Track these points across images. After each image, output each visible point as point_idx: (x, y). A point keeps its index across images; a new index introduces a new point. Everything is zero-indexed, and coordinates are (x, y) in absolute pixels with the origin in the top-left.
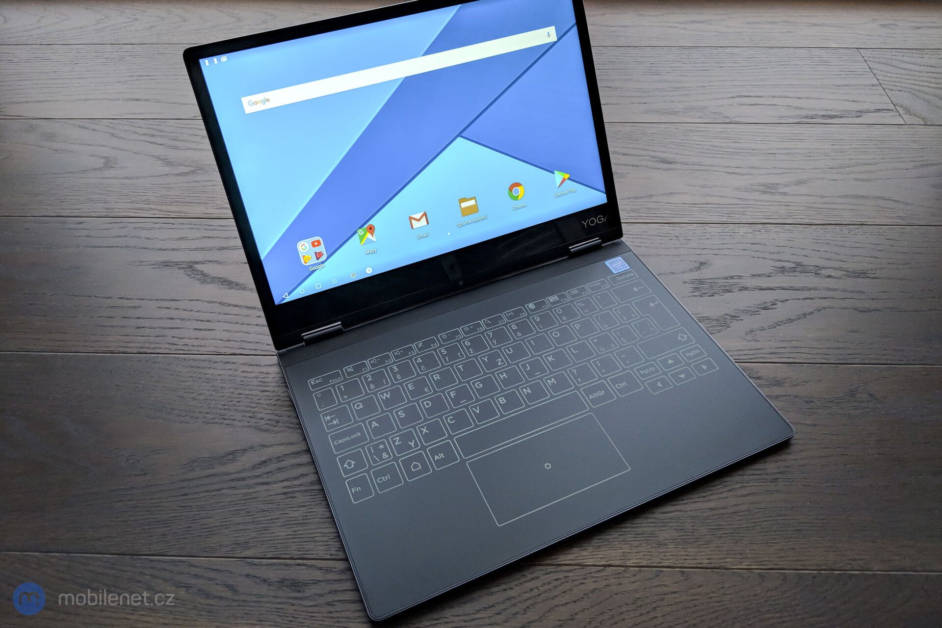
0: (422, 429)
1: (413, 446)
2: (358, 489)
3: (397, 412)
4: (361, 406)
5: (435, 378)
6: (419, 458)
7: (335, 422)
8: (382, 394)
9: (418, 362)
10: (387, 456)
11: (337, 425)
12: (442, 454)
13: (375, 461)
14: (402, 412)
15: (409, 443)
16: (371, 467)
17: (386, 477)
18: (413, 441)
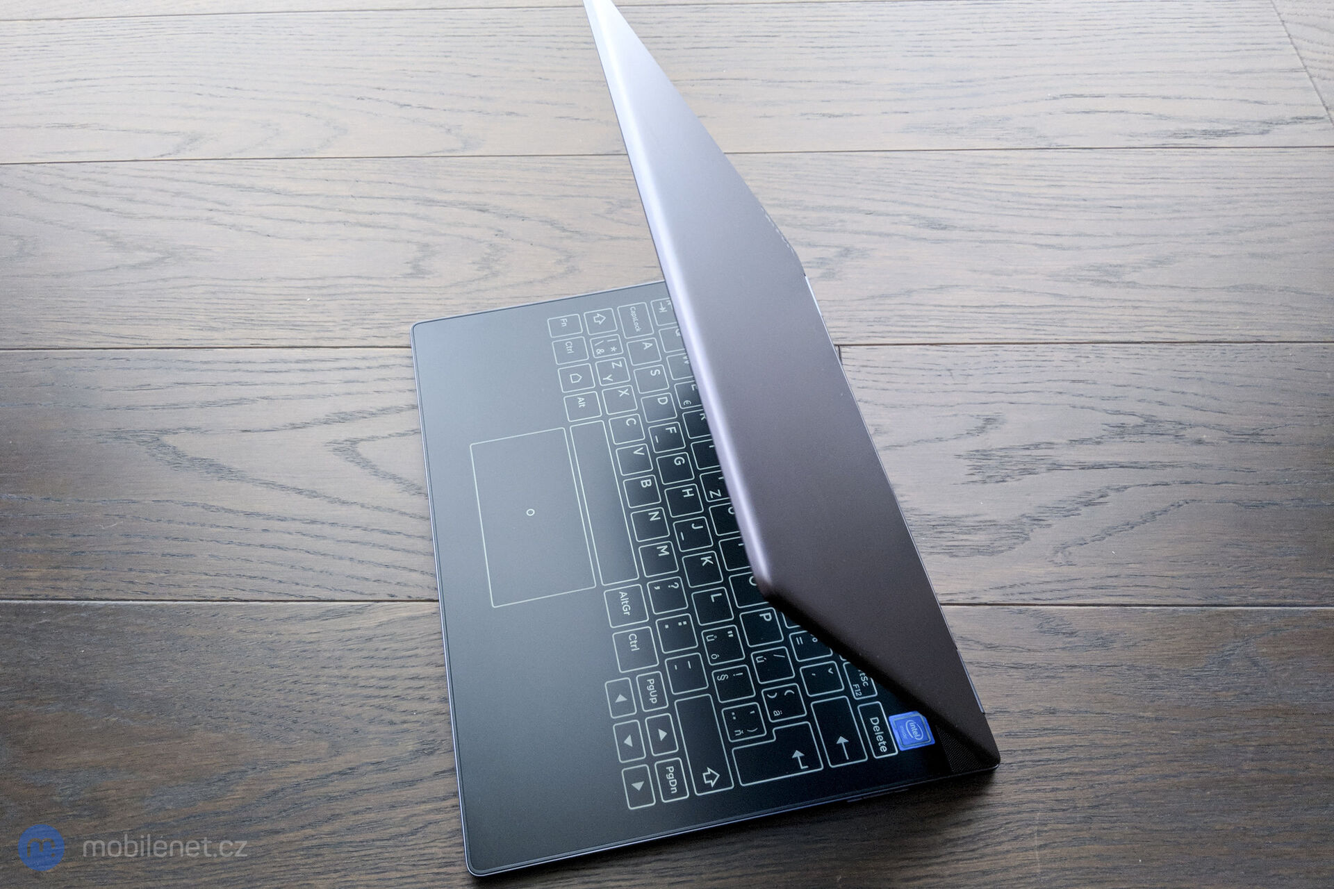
0: (627, 390)
1: (604, 379)
2: (564, 325)
3: (660, 368)
10: (599, 353)
12: (584, 405)
13: (595, 342)
14: (659, 374)
15: (611, 376)
17: (571, 350)
18: (612, 380)
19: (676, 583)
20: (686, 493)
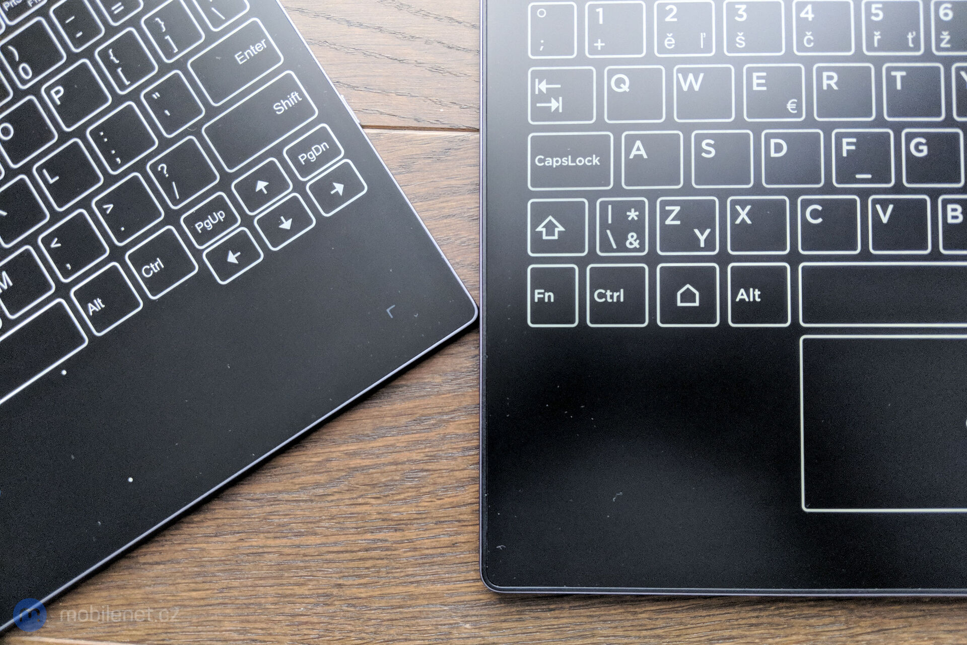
0: (738, 208)
1: (702, 245)
2: (550, 296)
3: (699, 139)
4: (625, 88)
5: (825, 82)
6: (703, 280)
7: (554, 105)
8: (685, 73)
9: (803, 15)
10: (636, 244)
11: (555, 115)
12: (757, 293)
13: (606, 247)
14: (712, 142)
15: (697, 231)
16: (592, 257)
17: (616, 295)
18: (708, 231)
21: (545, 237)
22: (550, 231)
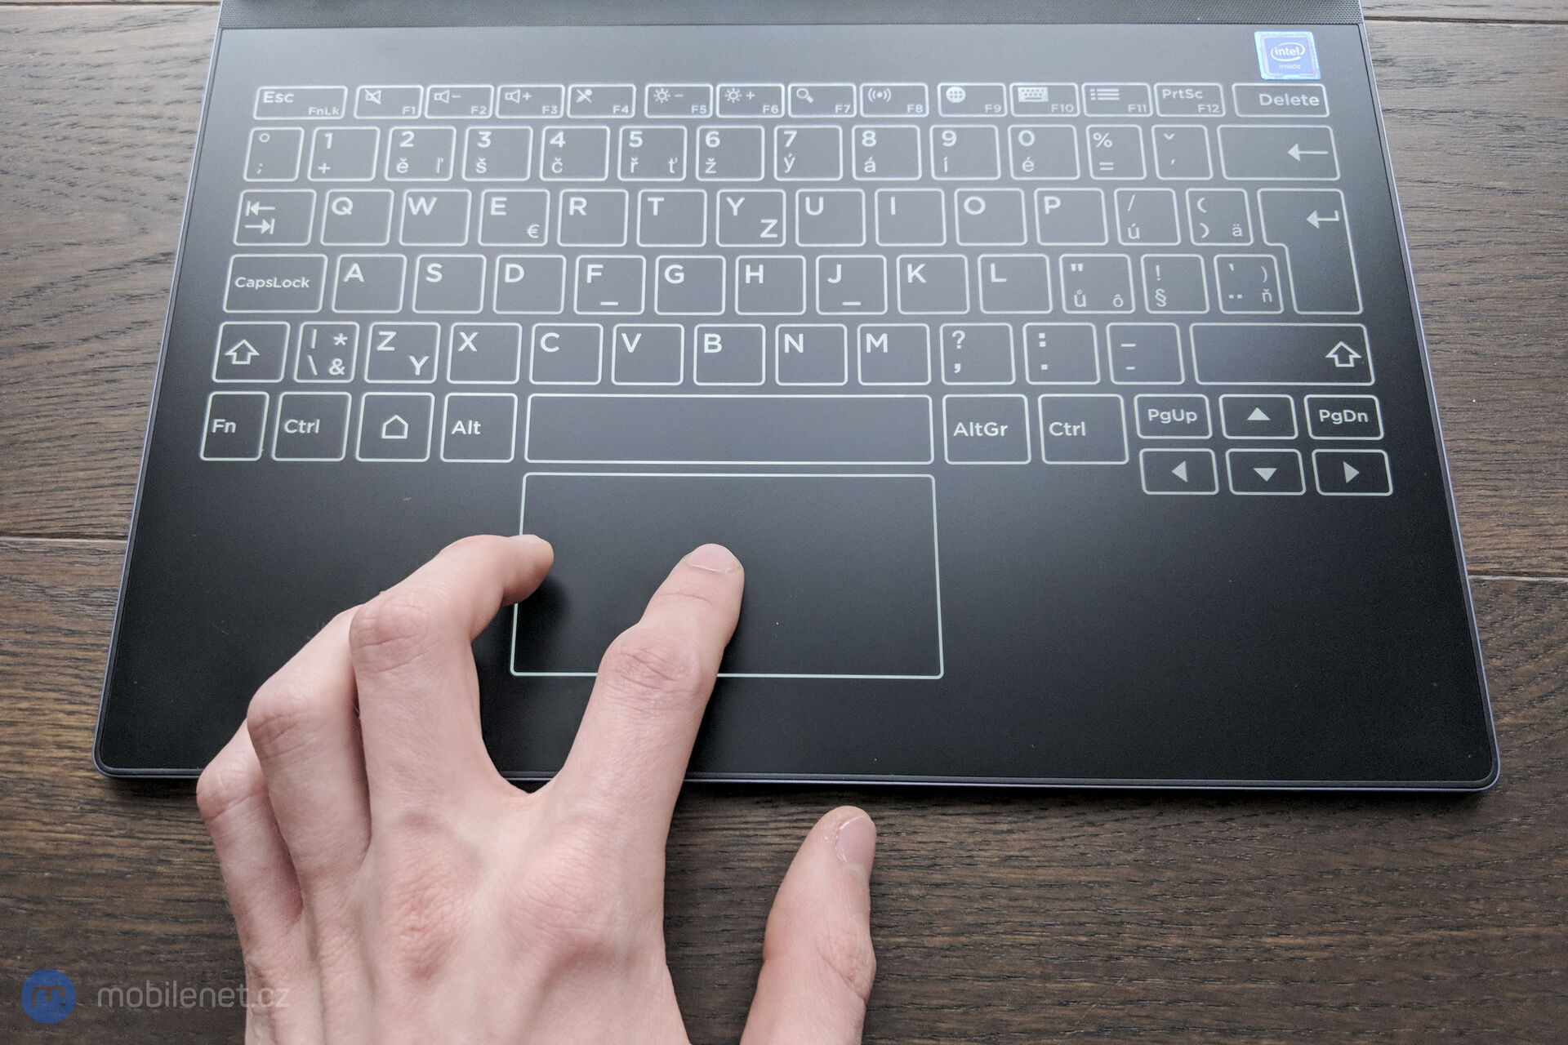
0: (463, 334)
1: (418, 373)
2: (230, 426)
3: (425, 262)
4: (347, 211)
5: (572, 208)
6: (415, 410)
7: (265, 227)
8: (416, 197)
9: (553, 142)
10: (341, 371)
11: (267, 237)
12: (477, 425)
13: (305, 372)
14: (439, 266)
15: (413, 359)
16: (288, 384)
17: (310, 425)
18: (425, 359)
19: (954, 335)
20: (754, 279)
21: (234, 362)
22: (241, 356)
